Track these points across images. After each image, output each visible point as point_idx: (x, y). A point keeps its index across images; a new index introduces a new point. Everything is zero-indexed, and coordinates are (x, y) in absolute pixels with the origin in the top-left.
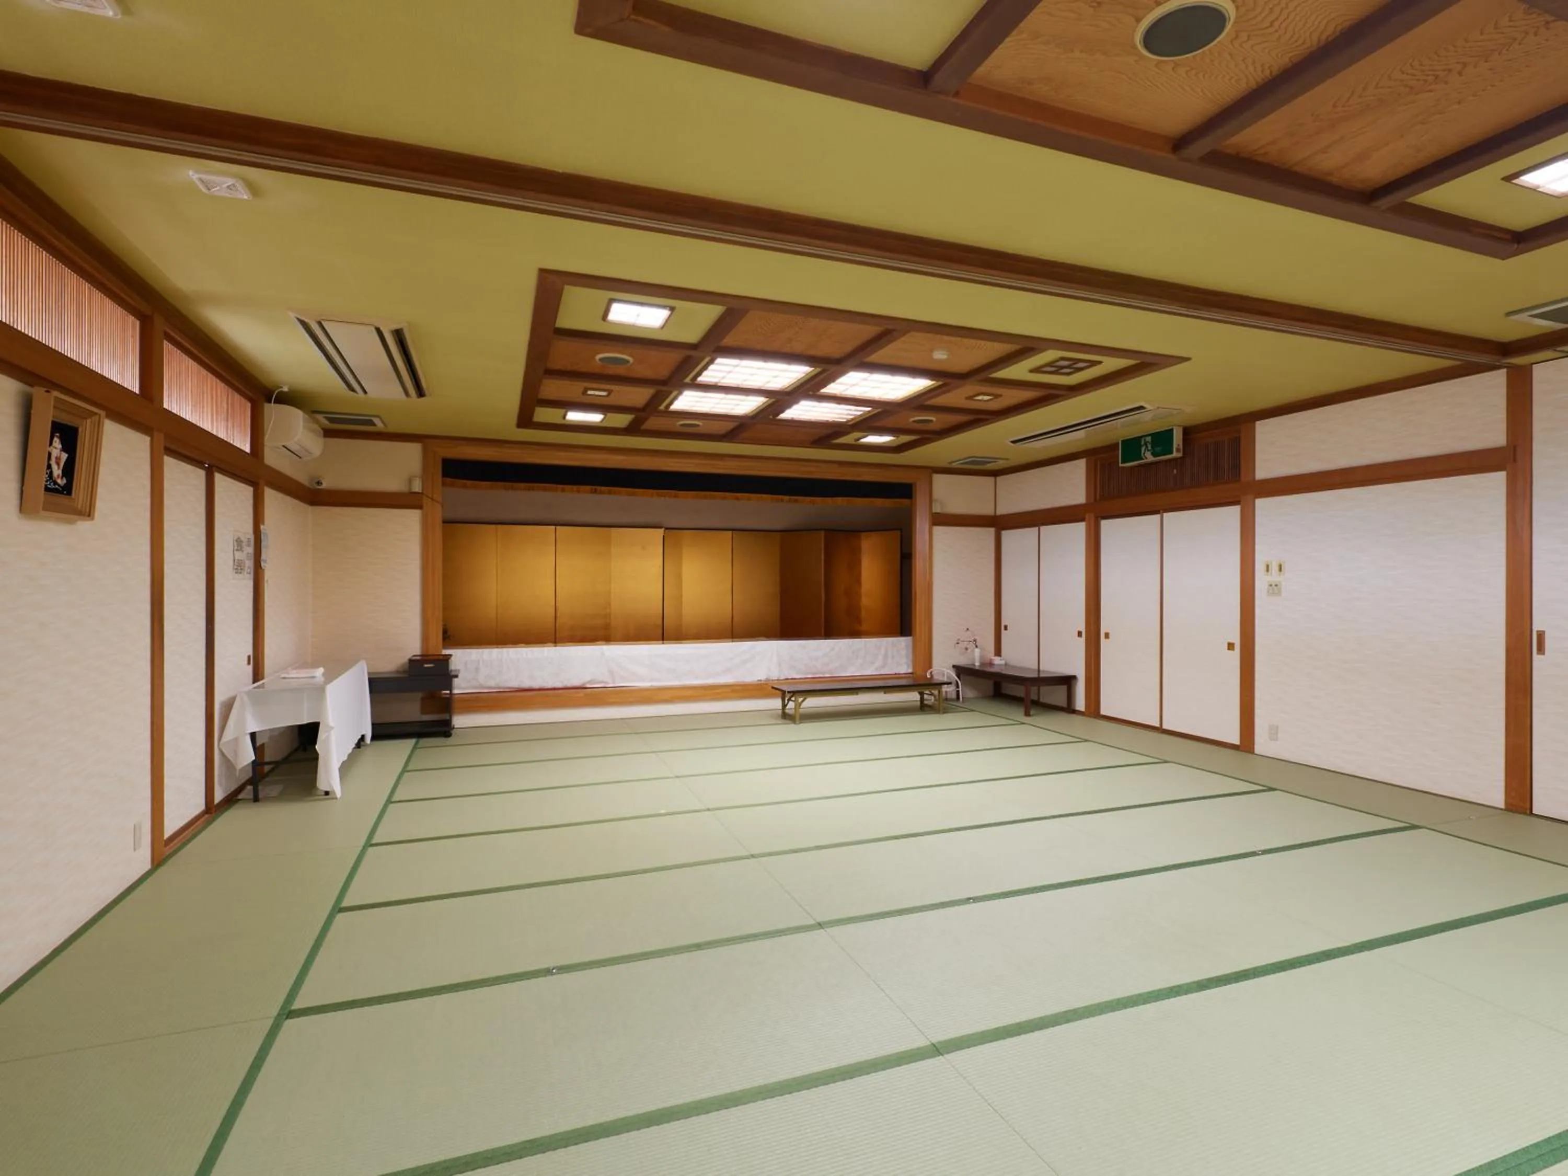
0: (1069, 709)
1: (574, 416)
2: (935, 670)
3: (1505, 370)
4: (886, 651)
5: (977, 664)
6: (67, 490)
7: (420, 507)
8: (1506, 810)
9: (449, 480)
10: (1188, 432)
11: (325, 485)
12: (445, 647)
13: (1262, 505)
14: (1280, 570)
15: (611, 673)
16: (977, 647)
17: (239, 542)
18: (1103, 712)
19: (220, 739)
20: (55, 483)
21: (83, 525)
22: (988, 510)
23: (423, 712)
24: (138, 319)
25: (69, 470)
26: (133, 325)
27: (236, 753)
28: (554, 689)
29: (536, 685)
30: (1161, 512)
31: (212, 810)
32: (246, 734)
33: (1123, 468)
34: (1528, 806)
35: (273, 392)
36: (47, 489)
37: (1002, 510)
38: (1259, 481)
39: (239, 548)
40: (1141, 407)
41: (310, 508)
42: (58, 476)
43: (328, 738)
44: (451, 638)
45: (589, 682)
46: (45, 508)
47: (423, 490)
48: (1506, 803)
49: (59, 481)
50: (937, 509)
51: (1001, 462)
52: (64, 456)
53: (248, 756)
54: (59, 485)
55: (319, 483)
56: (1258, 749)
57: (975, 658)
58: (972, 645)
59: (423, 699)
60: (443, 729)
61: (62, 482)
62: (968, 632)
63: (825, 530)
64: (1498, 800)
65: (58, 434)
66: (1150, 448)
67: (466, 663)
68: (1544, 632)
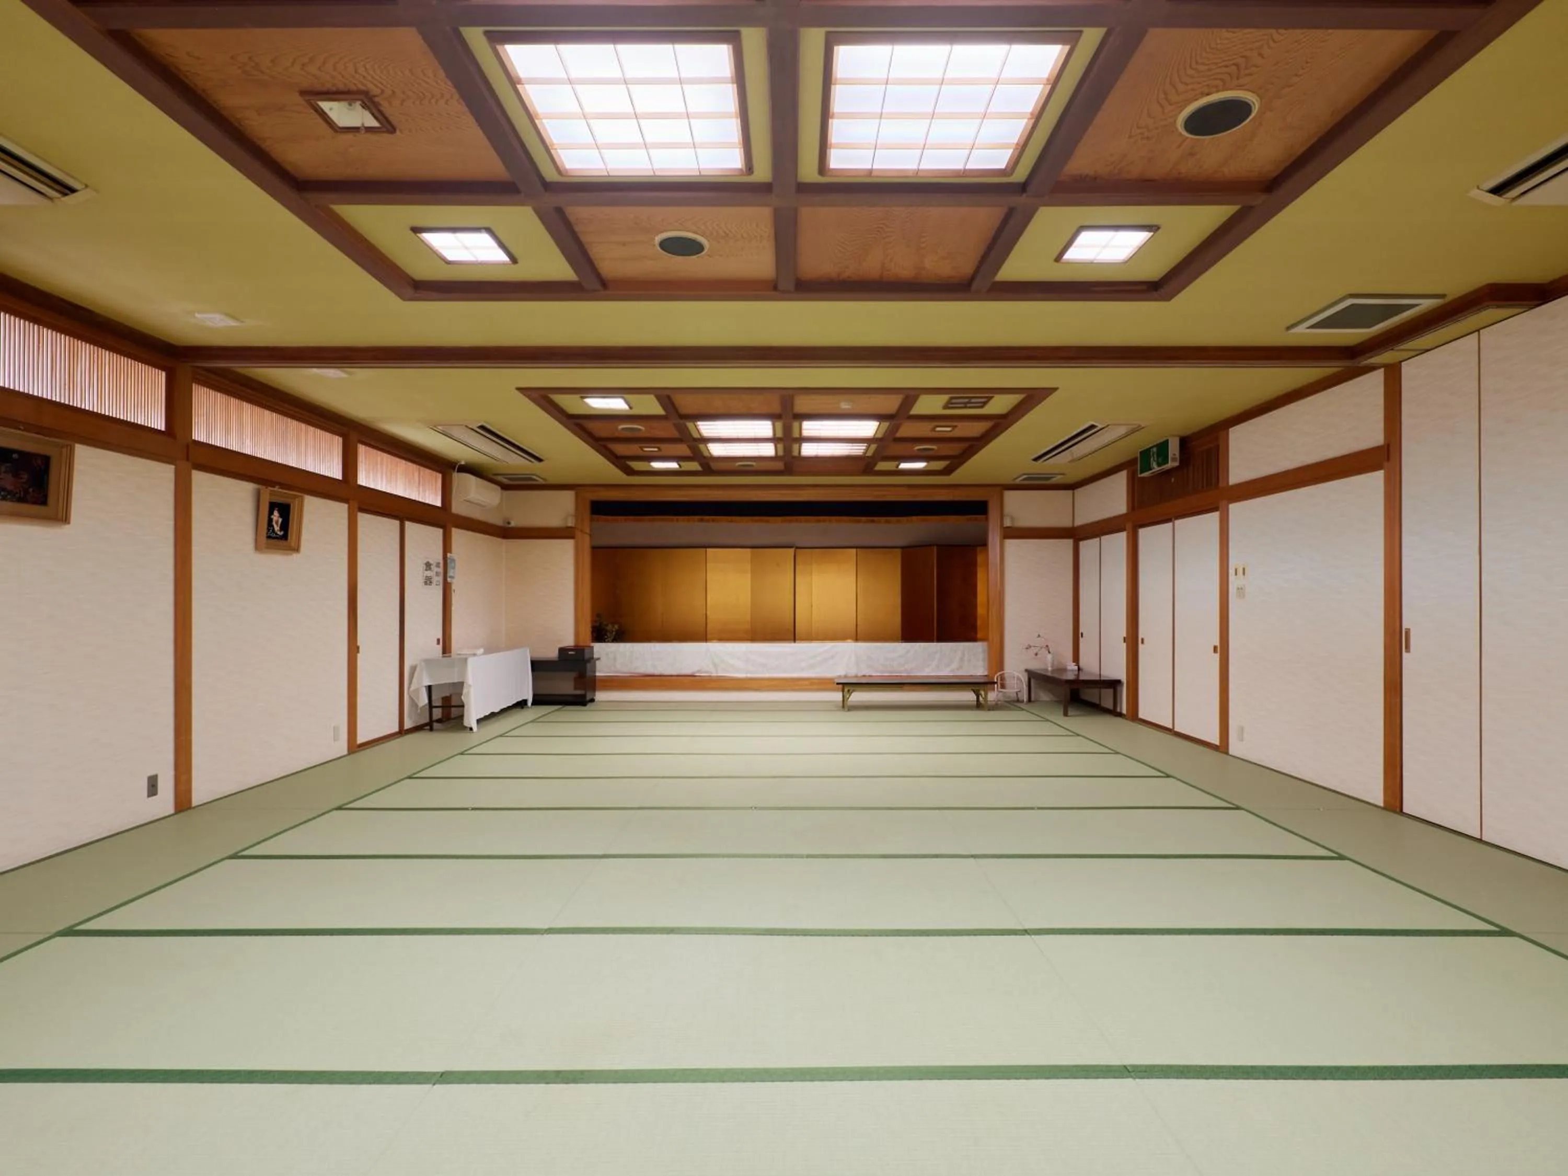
0: (1115, 712)
1: (657, 465)
2: (1007, 673)
3: (1382, 370)
4: (963, 655)
5: (1050, 669)
6: (285, 537)
7: (572, 537)
8: (1385, 808)
9: (595, 517)
10: (1184, 442)
11: (513, 524)
12: (593, 642)
13: (1235, 509)
14: (1244, 574)
15: (715, 665)
16: (1049, 652)
17: (428, 566)
18: (1141, 716)
19: (409, 688)
20: (276, 534)
21: (295, 556)
22: (1066, 522)
23: (576, 688)
24: (340, 436)
25: (285, 526)
26: (337, 441)
27: (418, 698)
28: (672, 676)
29: (657, 672)
30: (1173, 519)
31: (402, 732)
32: (422, 686)
33: (1143, 478)
34: (1398, 804)
35: (457, 464)
36: (269, 537)
37: (1079, 522)
38: (1232, 486)
39: (428, 568)
40: (1092, 427)
41: (505, 541)
42: (278, 530)
43: (468, 692)
44: (599, 635)
45: (699, 671)
46: (267, 548)
47: (575, 525)
48: (1385, 802)
49: (279, 533)
50: (1007, 523)
51: (1059, 477)
52: (280, 520)
53: (424, 700)
54: (278, 535)
55: (509, 523)
56: (1232, 751)
57: (1045, 664)
58: (1044, 651)
59: (575, 679)
60: (581, 701)
61: (281, 533)
62: (1039, 639)
63: (938, 545)
64: (1379, 800)
65: (277, 509)
66: (1156, 459)
67: (607, 654)
68: (1409, 629)
